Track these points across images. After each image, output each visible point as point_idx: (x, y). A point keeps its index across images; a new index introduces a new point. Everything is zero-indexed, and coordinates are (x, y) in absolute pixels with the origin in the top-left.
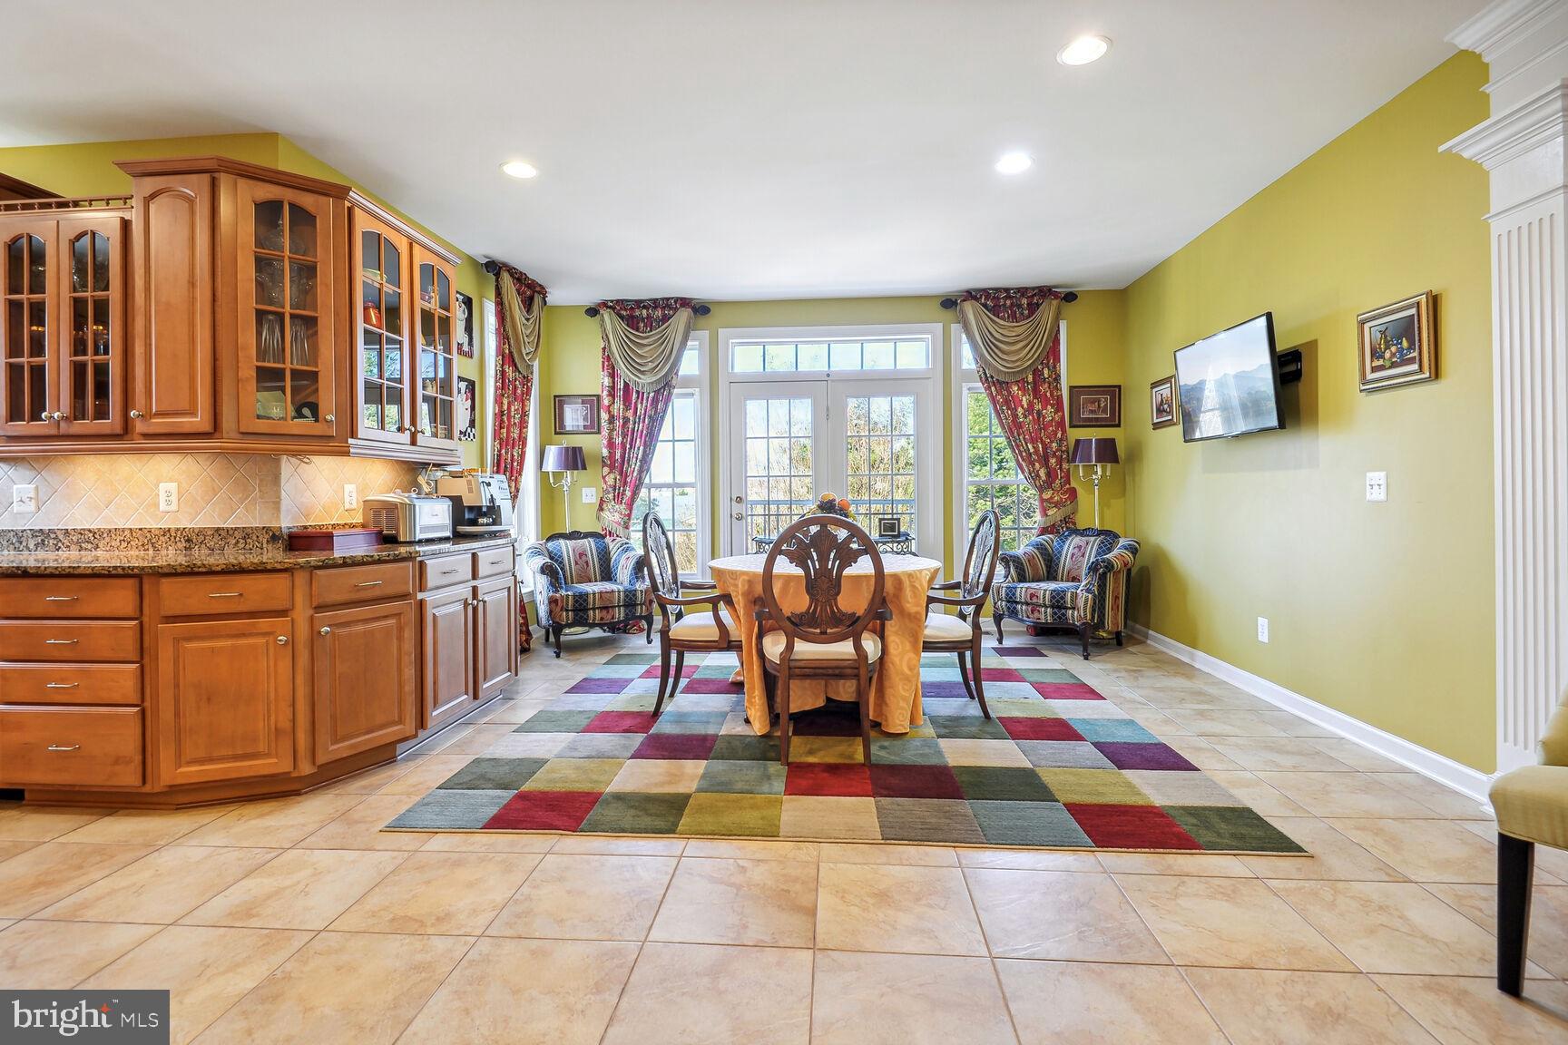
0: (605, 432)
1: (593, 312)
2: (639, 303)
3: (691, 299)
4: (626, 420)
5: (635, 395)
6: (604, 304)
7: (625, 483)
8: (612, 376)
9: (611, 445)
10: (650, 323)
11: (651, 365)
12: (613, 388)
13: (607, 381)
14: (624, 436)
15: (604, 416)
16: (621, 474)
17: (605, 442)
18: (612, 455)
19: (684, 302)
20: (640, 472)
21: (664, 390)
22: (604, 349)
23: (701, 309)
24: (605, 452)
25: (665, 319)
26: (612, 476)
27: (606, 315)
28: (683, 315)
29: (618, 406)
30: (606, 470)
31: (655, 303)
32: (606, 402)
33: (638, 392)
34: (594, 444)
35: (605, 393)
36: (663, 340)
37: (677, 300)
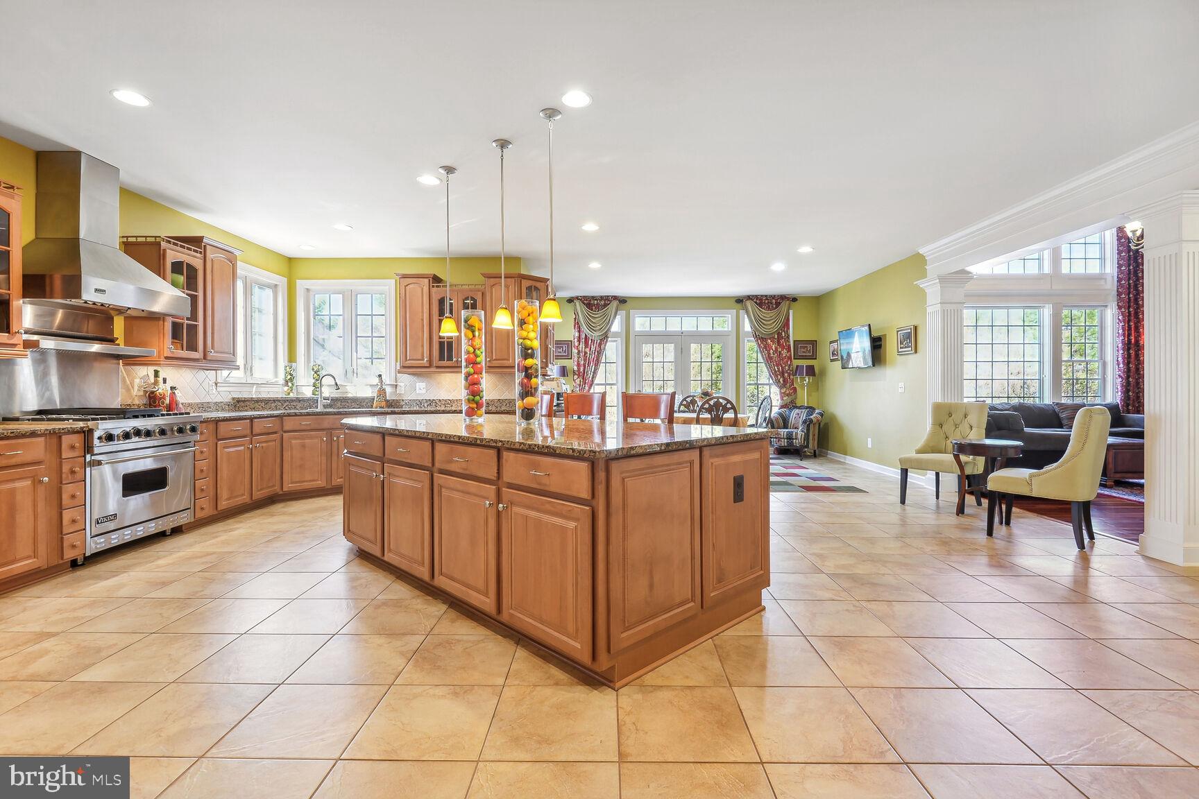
0: (576, 359)
1: (570, 300)
2: (593, 297)
3: (618, 297)
4: (586, 353)
5: (590, 341)
6: (577, 298)
7: (585, 383)
8: (579, 332)
9: (578, 365)
10: (598, 307)
11: (599, 328)
12: (579, 337)
13: (577, 334)
14: (585, 360)
15: (575, 351)
16: (583, 379)
17: (576, 363)
18: (579, 369)
19: (615, 298)
20: (593, 378)
21: (605, 337)
22: (575, 319)
23: (623, 301)
24: (576, 368)
25: (605, 305)
26: (579, 380)
27: (577, 303)
28: (615, 304)
29: (582, 346)
30: (576, 377)
31: (602, 298)
32: (576, 344)
33: (592, 340)
34: (571, 364)
35: (576, 340)
36: (604, 315)
37: (612, 297)
